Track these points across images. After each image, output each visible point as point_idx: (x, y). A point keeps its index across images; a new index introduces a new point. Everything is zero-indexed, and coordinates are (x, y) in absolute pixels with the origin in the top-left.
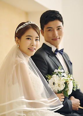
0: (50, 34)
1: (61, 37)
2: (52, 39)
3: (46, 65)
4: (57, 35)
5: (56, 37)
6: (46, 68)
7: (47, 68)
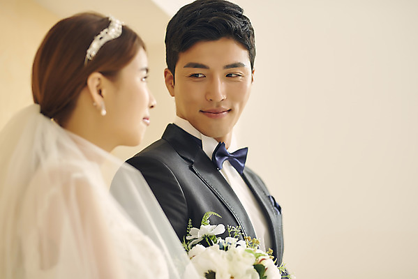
0: (198, 90)
1: (237, 107)
2: (201, 111)
3: (180, 198)
4: (223, 97)
5: (218, 106)
6: (181, 208)
7: (185, 211)
